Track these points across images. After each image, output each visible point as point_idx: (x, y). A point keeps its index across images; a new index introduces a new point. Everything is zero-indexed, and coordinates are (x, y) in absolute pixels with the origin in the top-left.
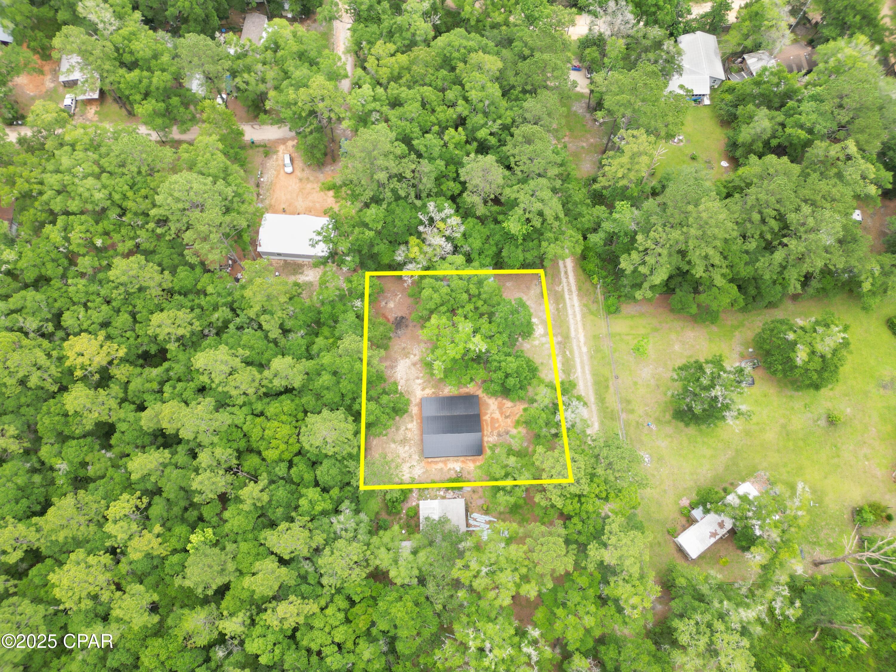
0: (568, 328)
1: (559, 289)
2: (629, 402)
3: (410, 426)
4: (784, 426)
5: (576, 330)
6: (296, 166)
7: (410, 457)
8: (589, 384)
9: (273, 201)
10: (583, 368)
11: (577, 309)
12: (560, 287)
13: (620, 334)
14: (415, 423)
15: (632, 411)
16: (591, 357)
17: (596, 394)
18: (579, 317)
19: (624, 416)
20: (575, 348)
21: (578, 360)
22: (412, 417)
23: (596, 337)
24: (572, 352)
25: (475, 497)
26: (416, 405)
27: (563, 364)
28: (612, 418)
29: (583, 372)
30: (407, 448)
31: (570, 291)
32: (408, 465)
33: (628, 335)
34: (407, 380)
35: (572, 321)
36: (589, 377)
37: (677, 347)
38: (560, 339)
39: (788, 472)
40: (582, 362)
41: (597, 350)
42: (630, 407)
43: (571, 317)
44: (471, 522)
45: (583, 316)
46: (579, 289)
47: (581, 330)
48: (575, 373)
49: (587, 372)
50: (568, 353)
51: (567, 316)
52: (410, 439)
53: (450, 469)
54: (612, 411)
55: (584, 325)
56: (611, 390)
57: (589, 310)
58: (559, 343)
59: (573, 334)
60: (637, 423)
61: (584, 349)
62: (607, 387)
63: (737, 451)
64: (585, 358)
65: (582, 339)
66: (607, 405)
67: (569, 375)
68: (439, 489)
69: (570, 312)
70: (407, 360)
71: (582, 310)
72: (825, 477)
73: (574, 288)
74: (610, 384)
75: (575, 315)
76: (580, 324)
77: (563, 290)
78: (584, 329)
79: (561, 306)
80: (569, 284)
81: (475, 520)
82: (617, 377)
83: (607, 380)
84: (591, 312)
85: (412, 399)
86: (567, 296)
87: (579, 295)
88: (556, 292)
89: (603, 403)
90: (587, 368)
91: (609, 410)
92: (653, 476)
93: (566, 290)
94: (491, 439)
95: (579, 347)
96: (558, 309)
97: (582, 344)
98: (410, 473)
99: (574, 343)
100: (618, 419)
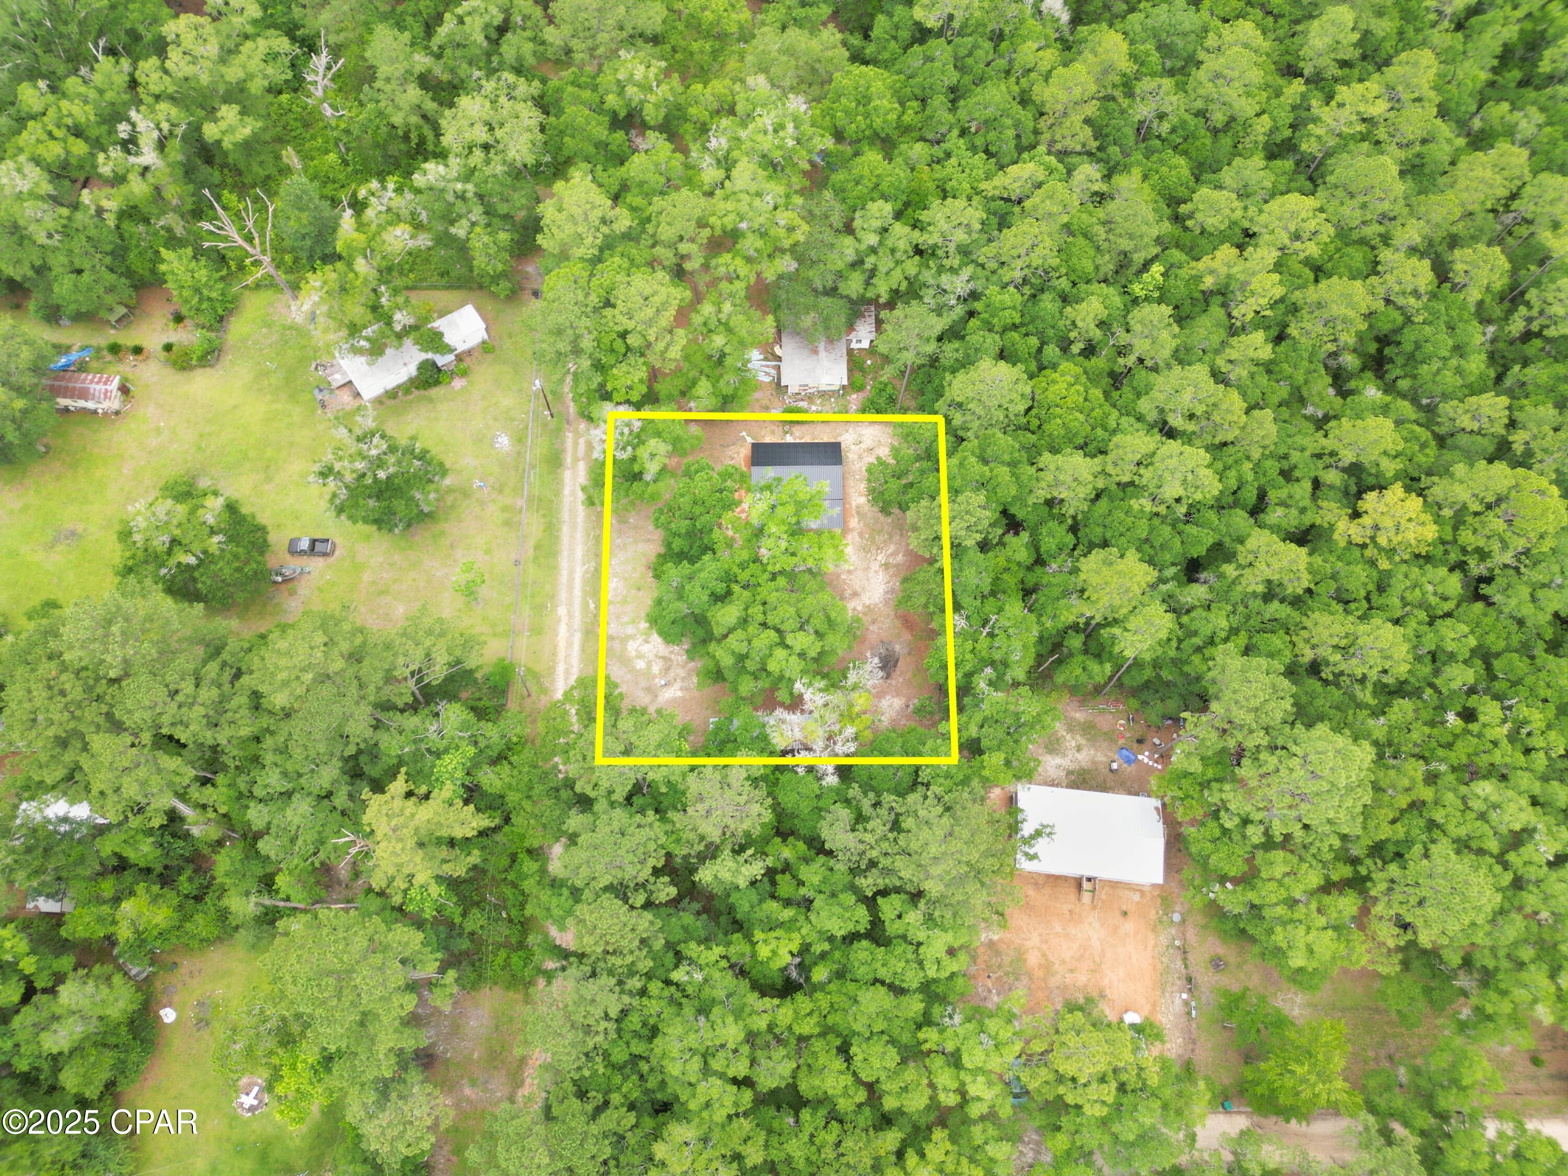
0: (583, 650)
2: (507, 523)
4: (268, 479)
5: (570, 644)
8: (565, 553)
10: (571, 580)
13: (495, 635)
14: (854, 504)
15: (504, 509)
16: (553, 597)
17: (557, 537)
18: (561, 668)
19: (521, 503)
20: (577, 614)
21: (577, 592)
22: (858, 513)
23: (537, 630)
24: (585, 606)
25: (765, 402)
26: (853, 530)
28: (540, 499)
29: (571, 572)
32: (863, 446)
34: (867, 569)
36: (564, 564)
37: (400, 609)
39: (289, 416)
40: (570, 587)
41: (539, 609)
42: (506, 515)
44: (773, 372)
45: (552, 670)
47: (562, 645)
48: (586, 572)
49: (565, 573)
50: (592, 606)
54: (537, 511)
55: (554, 654)
56: (532, 542)
57: (540, 684)
59: (577, 638)
60: (500, 491)
61: (562, 611)
62: (537, 548)
64: (563, 595)
65: (563, 629)
66: (543, 520)
67: (595, 570)
70: (868, 602)
71: (553, 682)
72: (235, 407)
74: (531, 552)
75: (567, 672)
76: (561, 655)
78: (555, 647)
81: (767, 374)
82: (517, 563)
83: (535, 559)
84: (536, 676)
85: (858, 539)
89: (550, 522)
90: (564, 578)
91: (542, 512)
92: (496, 419)
95: (570, 615)
97: (564, 620)
98: (860, 435)
99: (577, 622)
100: (530, 499)
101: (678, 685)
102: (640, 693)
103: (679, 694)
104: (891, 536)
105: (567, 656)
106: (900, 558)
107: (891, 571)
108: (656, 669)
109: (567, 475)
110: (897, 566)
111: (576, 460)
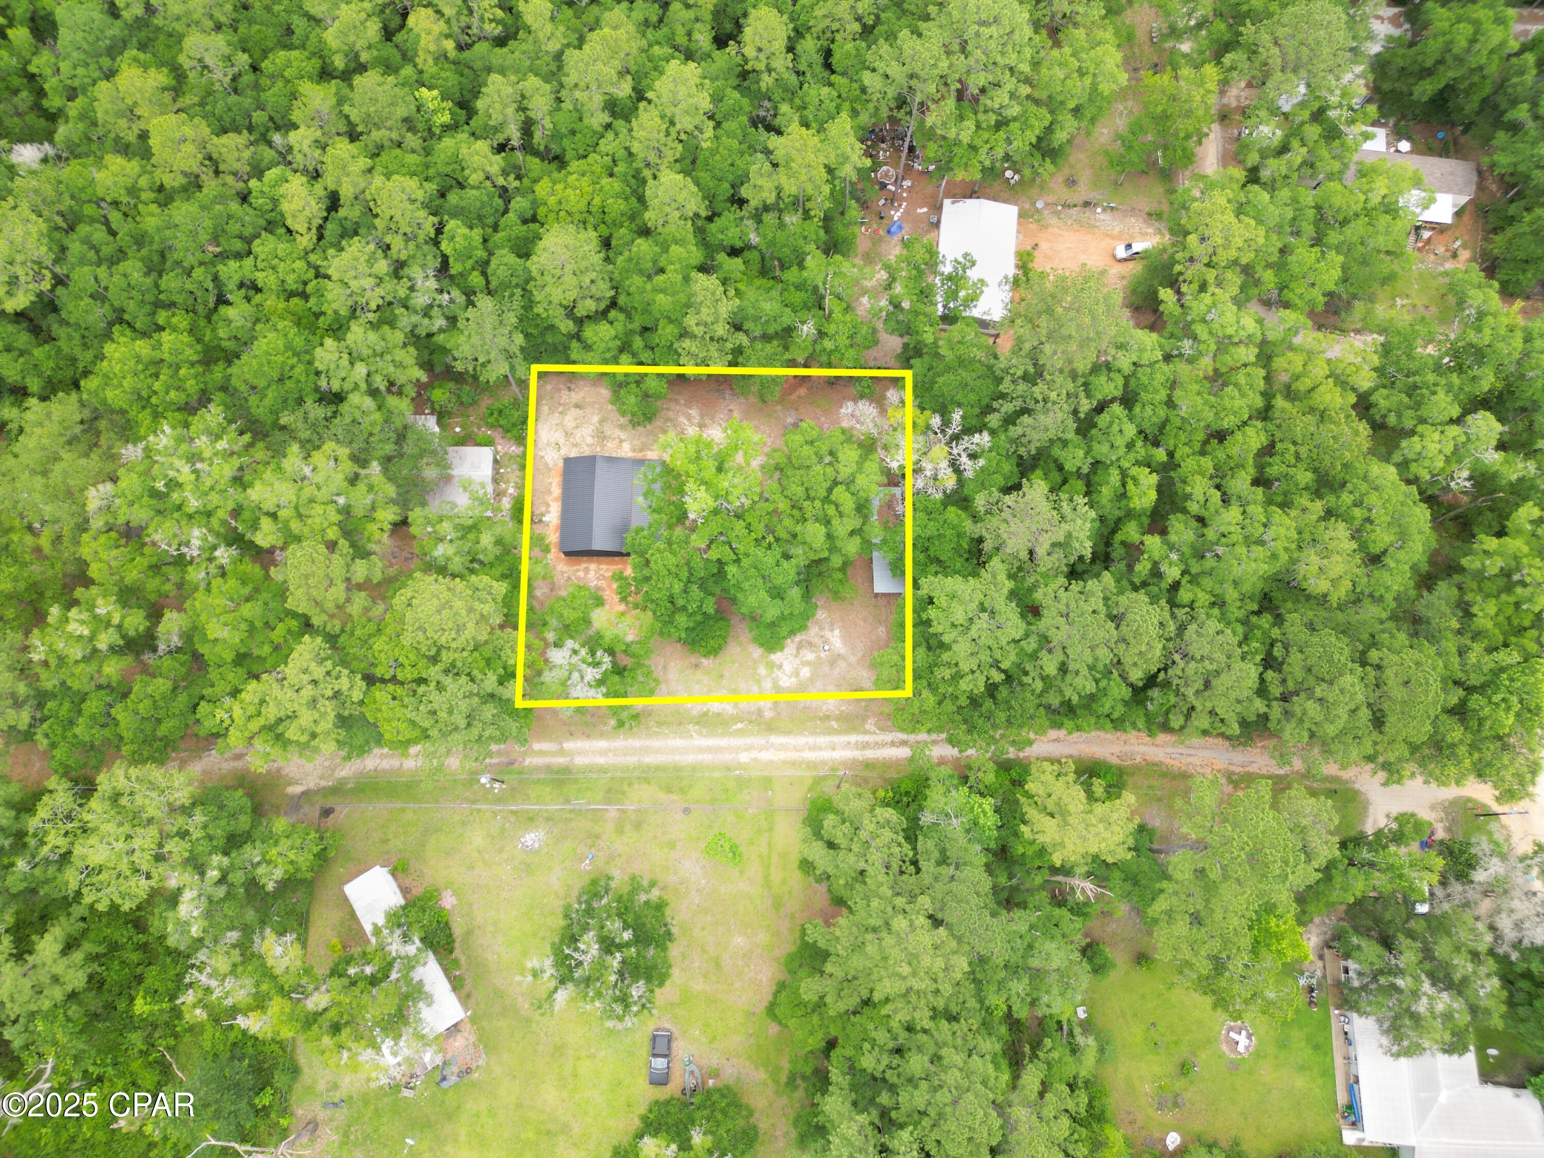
0: (789, 733)
1: (870, 725)
2: (638, 826)
3: (626, 446)
4: (565, 1129)
5: (783, 747)
7: (576, 445)
8: (677, 758)
9: (1056, 230)
10: (709, 750)
11: (826, 755)
12: (873, 728)
13: (771, 829)
14: (631, 453)
15: (620, 831)
16: (729, 769)
17: (658, 768)
18: (809, 755)
19: (612, 811)
20: (748, 741)
21: (723, 742)
22: (641, 451)
23: (767, 782)
24: (740, 733)
27: (718, 714)
28: (610, 790)
29: (700, 750)
30: (589, 440)
31: (865, 746)
32: (562, 441)
33: (770, 845)
35: (801, 740)
36: (691, 758)
37: (739, 941)
38: (768, 714)
39: (477, 1115)
40: (718, 750)
41: (742, 783)
42: (628, 827)
43: (811, 740)
45: (811, 765)
46: (868, 765)
47: (782, 755)
48: (700, 734)
49: (700, 757)
50: (739, 726)
51: (813, 733)
52: (603, 446)
53: (548, 505)
54: (624, 793)
55: (793, 763)
56: (662, 796)
57: (824, 777)
58: (760, 712)
59: (775, 739)
60: (597, 837)
61: (744, 758)
62: (669, 790)
63: (528, 1021)
64: (727, 757)
65: (765, 756)
66: (636, 786)
67: (697, 723)
68: (519, 487)
69: (822, 740)
71: (824, 763)
73: (870, 754)
74: (674, 797)
75: (813, 748)
76: (794, 755)
77: (866, 732)
78: (785, 762)
79: (834, 724)
80: (880, 745)
82: (686, 811)
83: (682, 791)
84: (818, 780)
86: (853, 738)
87: (854, 761)
88: (864, 719)
89: (639, 777)
90: (707, 757)
91: (626, 788)
92: (501, 851)
93: (867, 738)
94: (592, 575)
95: (748, 749)
96: (827, 718)
97: (755, 754)
98: (549, 444)
99: (758, 740)
100: (608, 801)
101: (828, 634)
102: (837, 671)
103: (837, 632)
104: (670, 420)
105: (796, 749)
106: (694, 412)
107: (708, 421)
108: (810, 656)
109: (579, 761)
110: (702, 416)
111: (562, 752)
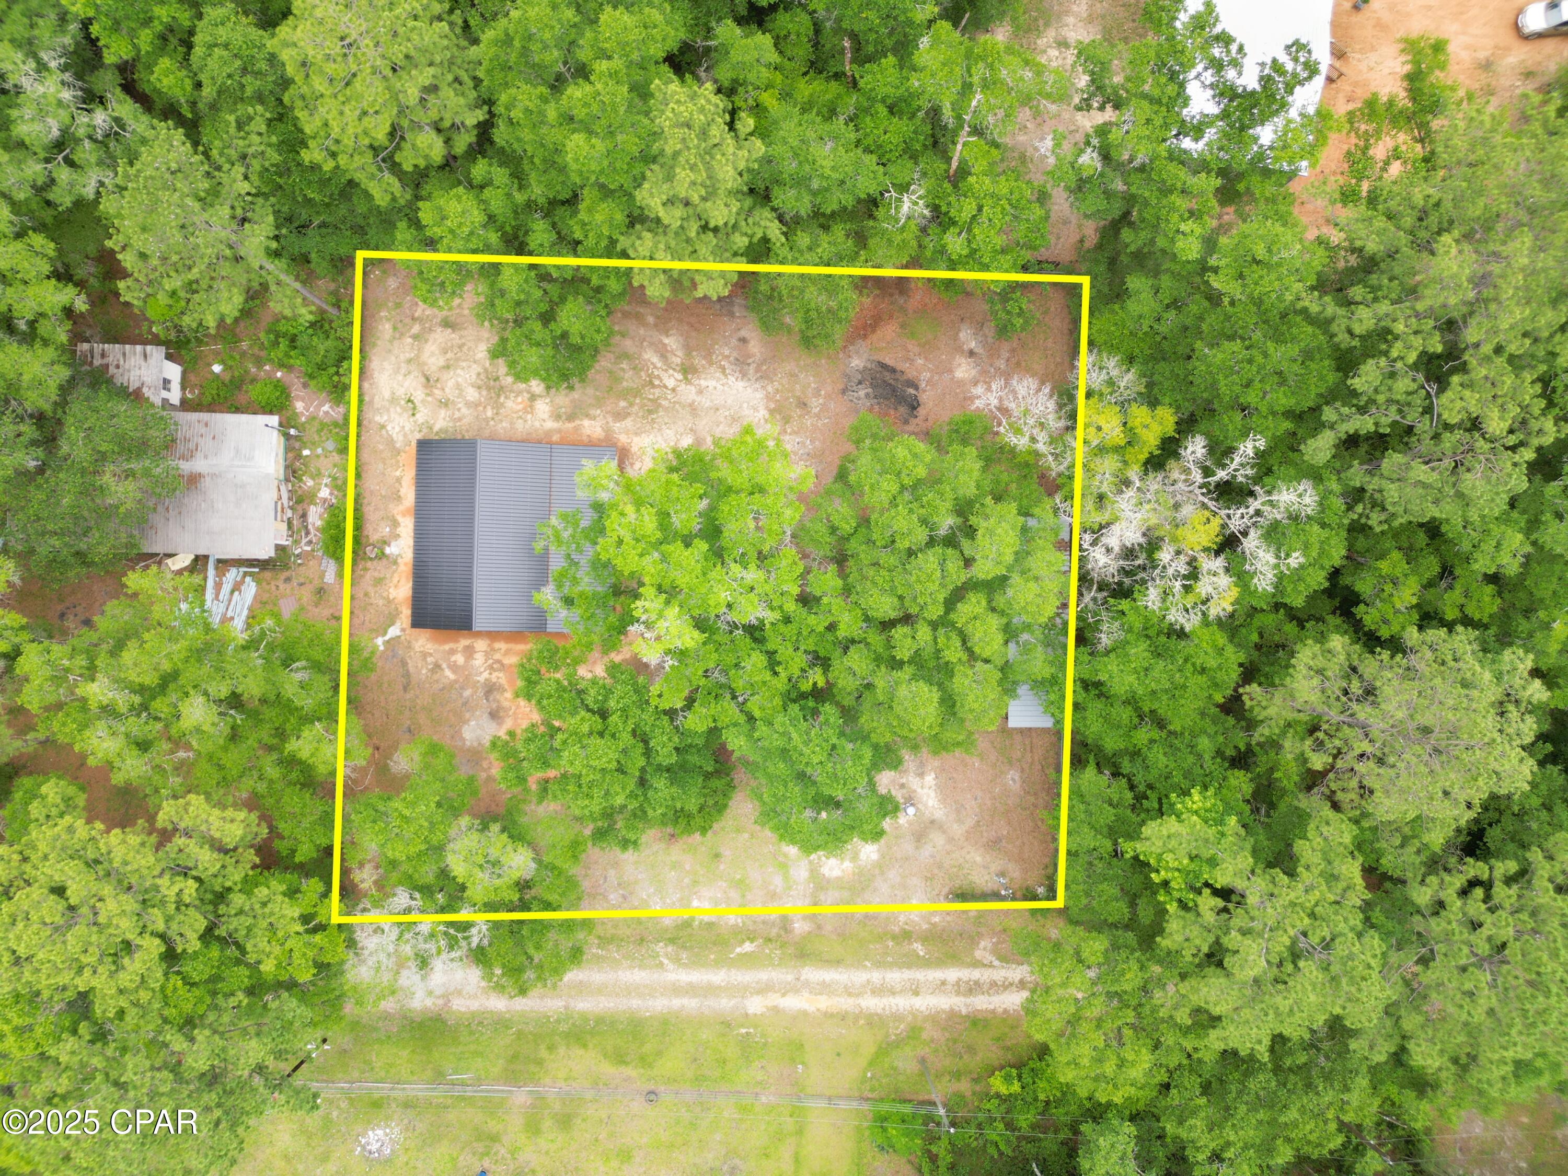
0: (838, 963)
1: (983, 950)
2: (565, 1122)
3: (543, 407)
5: (825, 988)
6: (1550, 45)
7: (445, 404)
8: (635, 1003)
10: (691, 990)
11: (902, 1003)
12: (989, 958)
13: (800, 1132)
14: (550, 425)
15: (533, 1128)
16: (727, 1024)
17: (600, 1020)
18: (871, 1003)
19: (521, 1097)
20: (764, 975)
21: (718, 977)
22: (571, 418)
23: (795, 1050)
24: (747, 961)
25: (306, 595)
26: (608, 432)
27: (710, 925)
28: (515, 1057)
29: (677, 990)
30: (472, 394)
31: (974, 988)
32: (419, 395)
33: (797, 1160)
34: (693, 409)
35: (859, 977)
36: (660, 1004)
38: (800, 927)
40: (710, 990)
41: (750, 1048)
42: (547, 1123)
43: (876, 976)
44: (233, 574)
45: (873, 1021)
46: (977, 1021)
47: (823, 1003)
48: (677, 960)
49: (676, 1003)
50: (748, 947)
51: (880, 964)
52: (498, 406)
53: (395, 524)
54: (540, 1063)
55: (843, 1017)
56: (608, 1069)
57: (898, 1043)
58: (785, 923)
59: (813, 974)
60: (494, 1138)
61: (755, 1005)
62: (620, 1059)
64: (725, 1004)
65: (793, 1003)
66: (562, 1050)
67: (672, 941)
68: (339, 487)
69: (895, 977)
70: (763, 413)
71: (897, 1017)
73: (982, 1003)
74: (631, 1072)
75: (879, 991)
76: (845, 1003)
77: (977, 964)
78: (828, 1015)
79: (919, 948)
80: (995, 987)
81: (237, 587)
82: (651, 1096)
83: (644, 1061)
84: (886, 1048)
85: (628, 423)
86: (953, 974)
87: (952, 1014)
88: (973, 941)
89: (567, 1035)
90: (690, 1004)
91: (543, 1053)
92: (325, 1158)
93: (975, 974)
94: (479, 660)
95: (764, 989)
96: (906, 936)
97: (775, 999)
98: (394, 400)
99: (782, 976)
100: (512, 1077)
101: (913, 782)
102: (927, 851)
103: (930, 779)
104: (625, 356)
105: (849, 992)
106: (672, 342)
107: (699, 361)
109: (457, 1005)
110: (688, 349)
